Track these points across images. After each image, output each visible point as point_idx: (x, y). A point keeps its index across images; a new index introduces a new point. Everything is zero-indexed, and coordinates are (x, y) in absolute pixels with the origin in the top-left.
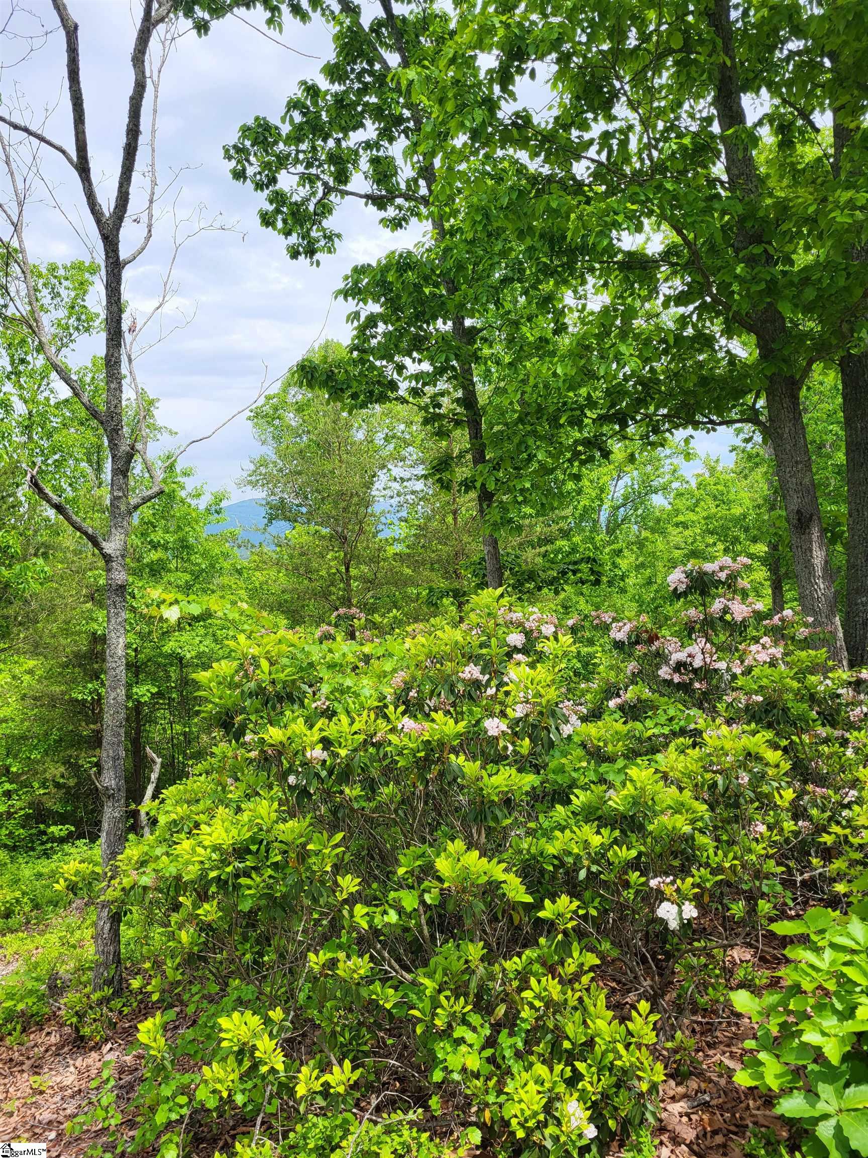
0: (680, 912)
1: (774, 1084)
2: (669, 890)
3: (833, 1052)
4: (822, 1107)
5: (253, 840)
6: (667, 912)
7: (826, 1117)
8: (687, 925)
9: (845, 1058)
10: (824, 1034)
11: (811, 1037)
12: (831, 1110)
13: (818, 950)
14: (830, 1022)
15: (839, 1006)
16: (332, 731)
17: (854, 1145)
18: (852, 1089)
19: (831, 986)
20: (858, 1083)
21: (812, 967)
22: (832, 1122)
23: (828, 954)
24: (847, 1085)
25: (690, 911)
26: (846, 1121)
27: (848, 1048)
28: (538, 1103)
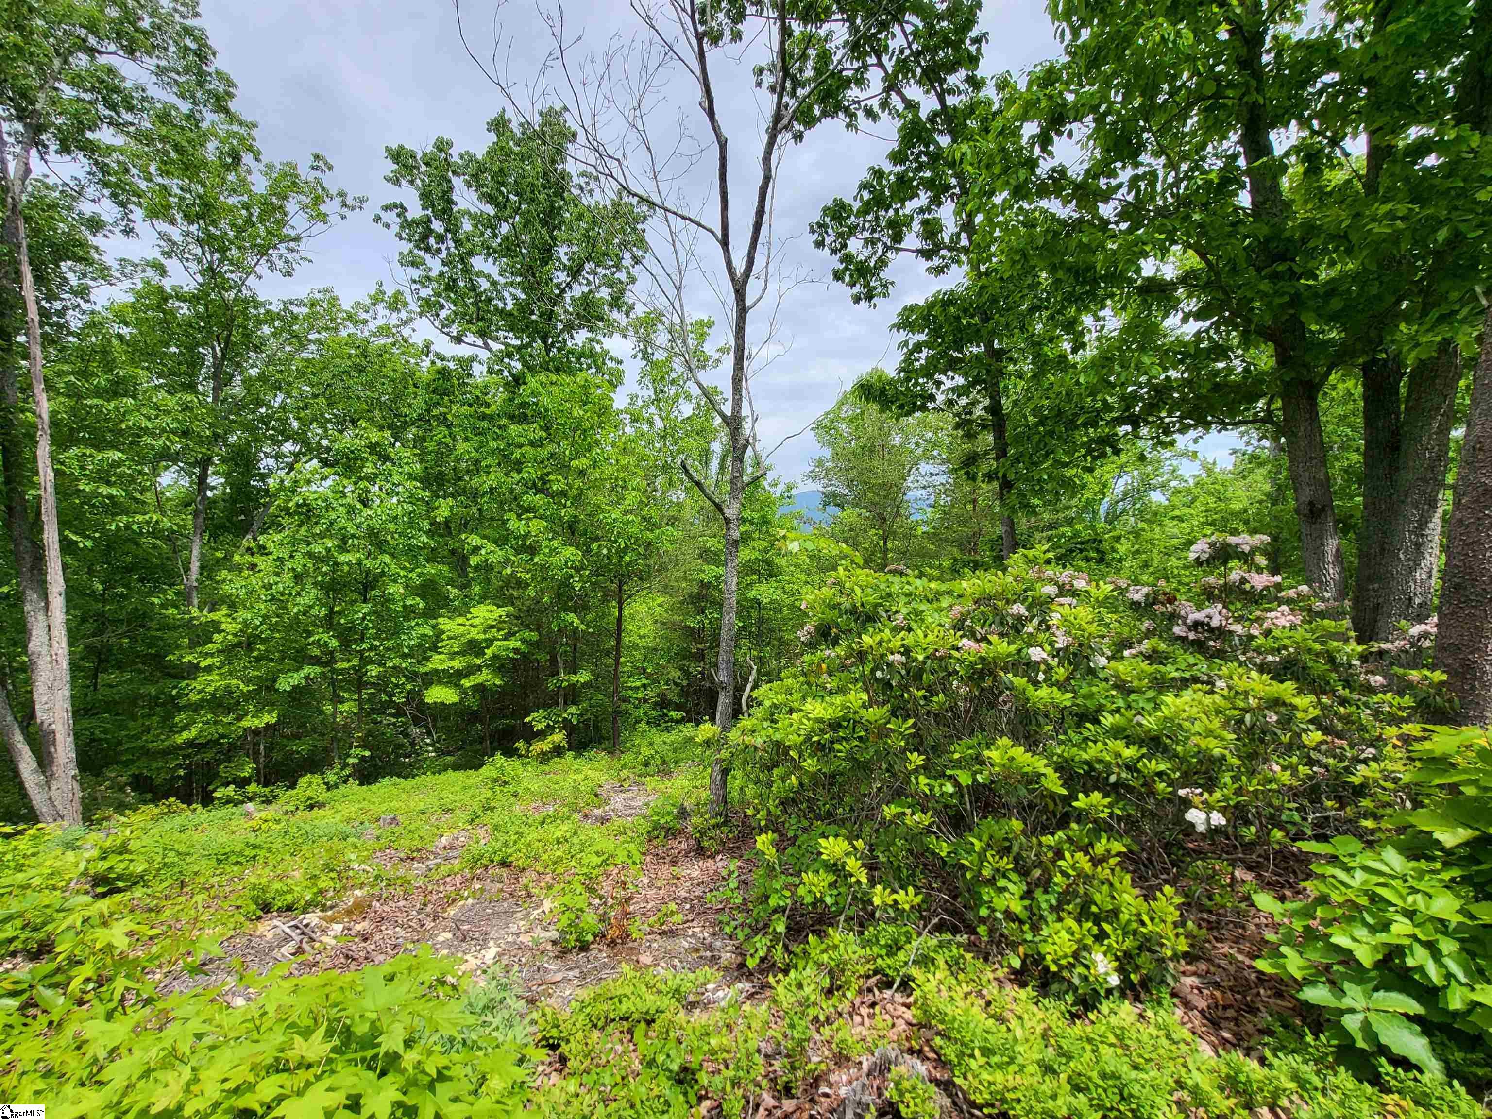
0: (1208, 819)
1: (1298, 975)
2: (1197, 800)
3: (1365, 956)
4: (1347, 1002)
5: (844, 718)
6: (1195, 816)
7: (1352, 1011)
8: (1214, 832)
9: (1378, 965)
10: (1355, 940)
11: (1340, 939)
12: (1358, 1006)
13: (1348, 870)
14: (1361, 933)
15: (1370, 920)
16: (910, 640)
17: (1383, 1040)
18: (1381, 993)
19: (1364, 901)
20: (1388, 989)
21: (1342, 883)
22: (1360, 1017)
23: (1360, 875)
24: (1376, 989)
25: (1218, 819)
26: (1373, 1017)
27: (1380, 957)
28: (1069, 948)
